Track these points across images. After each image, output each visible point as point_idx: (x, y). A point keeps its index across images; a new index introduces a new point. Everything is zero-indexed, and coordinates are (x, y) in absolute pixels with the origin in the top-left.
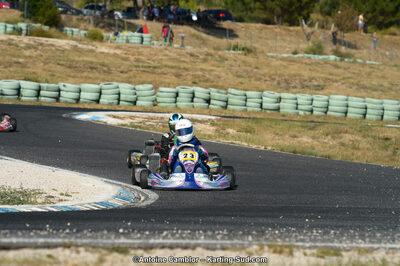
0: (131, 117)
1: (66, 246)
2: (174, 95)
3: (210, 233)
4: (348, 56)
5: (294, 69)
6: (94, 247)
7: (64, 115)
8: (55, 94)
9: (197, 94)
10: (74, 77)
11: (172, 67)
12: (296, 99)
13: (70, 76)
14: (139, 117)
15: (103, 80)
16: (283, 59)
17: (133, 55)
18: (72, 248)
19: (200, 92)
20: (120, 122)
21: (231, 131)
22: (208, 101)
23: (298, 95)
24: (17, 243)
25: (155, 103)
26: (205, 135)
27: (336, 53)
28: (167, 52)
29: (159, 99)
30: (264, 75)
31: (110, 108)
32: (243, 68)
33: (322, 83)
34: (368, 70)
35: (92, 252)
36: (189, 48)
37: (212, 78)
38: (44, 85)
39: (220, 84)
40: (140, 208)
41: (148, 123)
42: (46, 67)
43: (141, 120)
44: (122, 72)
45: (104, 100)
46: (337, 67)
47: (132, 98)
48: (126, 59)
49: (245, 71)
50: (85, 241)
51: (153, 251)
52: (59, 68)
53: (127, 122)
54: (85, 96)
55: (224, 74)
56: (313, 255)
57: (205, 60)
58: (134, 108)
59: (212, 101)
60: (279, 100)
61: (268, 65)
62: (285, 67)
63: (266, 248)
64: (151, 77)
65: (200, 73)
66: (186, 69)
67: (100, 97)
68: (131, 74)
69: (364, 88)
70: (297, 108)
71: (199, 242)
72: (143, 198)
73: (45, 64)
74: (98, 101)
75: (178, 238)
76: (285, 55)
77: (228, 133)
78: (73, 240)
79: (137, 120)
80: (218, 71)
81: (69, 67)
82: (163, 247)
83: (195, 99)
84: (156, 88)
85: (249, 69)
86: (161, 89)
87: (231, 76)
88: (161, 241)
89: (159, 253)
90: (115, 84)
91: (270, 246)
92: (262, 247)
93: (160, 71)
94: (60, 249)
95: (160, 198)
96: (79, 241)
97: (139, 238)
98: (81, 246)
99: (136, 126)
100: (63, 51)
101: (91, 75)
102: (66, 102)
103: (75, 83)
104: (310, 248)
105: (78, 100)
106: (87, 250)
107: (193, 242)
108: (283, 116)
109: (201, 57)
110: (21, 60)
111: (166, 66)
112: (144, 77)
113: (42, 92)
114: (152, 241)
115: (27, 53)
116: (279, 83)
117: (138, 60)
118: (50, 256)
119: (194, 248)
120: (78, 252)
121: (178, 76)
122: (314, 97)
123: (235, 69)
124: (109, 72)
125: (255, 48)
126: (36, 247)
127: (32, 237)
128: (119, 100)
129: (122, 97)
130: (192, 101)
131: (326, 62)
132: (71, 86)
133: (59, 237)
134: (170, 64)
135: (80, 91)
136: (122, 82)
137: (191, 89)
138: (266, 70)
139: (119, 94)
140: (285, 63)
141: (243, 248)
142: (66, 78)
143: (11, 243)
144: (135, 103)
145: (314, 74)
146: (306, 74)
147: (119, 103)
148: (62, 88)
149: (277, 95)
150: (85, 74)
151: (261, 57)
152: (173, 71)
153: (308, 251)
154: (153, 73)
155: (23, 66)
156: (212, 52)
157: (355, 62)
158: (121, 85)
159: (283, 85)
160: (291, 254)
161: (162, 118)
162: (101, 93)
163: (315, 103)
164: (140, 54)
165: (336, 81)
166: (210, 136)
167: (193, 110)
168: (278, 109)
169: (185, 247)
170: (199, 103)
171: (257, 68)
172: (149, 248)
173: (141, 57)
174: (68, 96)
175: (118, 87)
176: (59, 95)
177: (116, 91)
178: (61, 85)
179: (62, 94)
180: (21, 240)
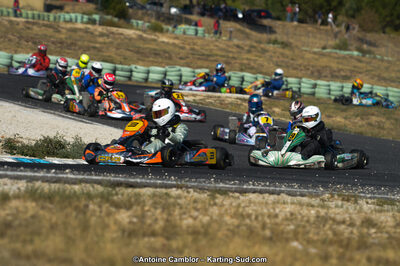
0: (194, 95)
1: (178, 187)
3: (286, 184)
4: (369, 52)
5: (324, 61)
6: (200, 189)
7: (138, 92)
8: (128, 74)
9: (246, 79)
10: (143, 61)
12: (329, 86)
13: (139, 59)
15: (168, 64)
16: (315, 53)
17: (189, 44)
18: (184, 189)
19: (248, 76)
21: (277, 110)
23: (331, 83)
27: (359, 49)
28: (217, 44)
30: (300, 65)
32: (281, 59)
33: (349, 74)
34: (386, 64)
35: (199, 193)
36: (236, 41)
37: (256, 66)
38: (119, 66)
39: (264, 71)
42: (119, 52)
44: (181, 58)
46: (360, 61)
48: (183, 48)
49: (282, 61)
50: (193, 184)
51: (247, 194)
52: (128, 53)
54: (153, 77)
55: (266, 64)
56: (373, 203)
57: (249, 52)
60: (315, 86)
61: (302, 58)
62: (317, 60)
63: (336, 197)
64: (206, 64)
65: (245, 62)
66: (234, 58)
67: (165, 78)
68: (188, 60)
69: (385, 79)
70: (329, 94)
71: (282, 189)
73: (117, 49)
75: (264, 186)
76: (316, 50)
77: (274, 112)
78: (183, 183)
79: (197, 98)
80: (260, 60)
81: (138, 52)
82: (254, 192)
85: (286, 60)
87: (272, 65)
88: (251, 187)
90: (178, 68)
91: (339, 195)
92: (332, 196)
93: (212, 58)
94: (174, 189)
96: (189, 184)
97: (234, 184)
98: (191, 188)
100: (131, 39)
101: (155, 60)
102: (137, 81)
103: (144, 66)
104: (370, 198)
105: (146, 80)
106: (195, 191)
107: (278, 189)
108: (318, 99)
109: (246, 48)
110: (97, 45)
111: (217, 55)
112: (200, 63)
113: (117, 72)
114: (245, 187)
115: (101, 40)
116: (312, 73)
117: (193, 49)
118: (166, 194)
119: (279, 194)
120: (188, 192)
122: (344, 85)
123: (275, 59)
124: (170, 58)
125: (291, 43)
126: (156, 186)
127: (150, 179)
128: (181, 81)
129: (184, 78)
131: (352, 57)
132: (141, 68)
134: (219, 53)
135: (148, 72)
136: (183, 66)
137: (241, 74)
138: (300, 61)
139: (181, 76)
140: (316, 57)
141: (317, 196)
142: (136, 62)
143: (137, 182)
145: (340, 66)
146: (334, 65)
148: (134, 69)
149: (313, 82)
150: (151, 59)
151: (296, 51)
152: (224, 59)
153: (370, 201)
154: (207, 60)
155: (99, 50)
156: (255, 44)
157: (375, 58)
158: (182, 69)
159: (316, 74)
160: (356, 202)
161: (219, 97)
162: (165, 75)
163: (345, 90)
164: (194, 44)
165: (360, 73)
168: (313, 94)
169: (272, 193)
171: (292, 59)
172: (243, 192)
173: (196, 47)
174: (138, 76)
175: (180, 70)
176: (131, 75)
177: (178, 73)
178: (133, 67)
179: (134, 74)
180: (143, 180)
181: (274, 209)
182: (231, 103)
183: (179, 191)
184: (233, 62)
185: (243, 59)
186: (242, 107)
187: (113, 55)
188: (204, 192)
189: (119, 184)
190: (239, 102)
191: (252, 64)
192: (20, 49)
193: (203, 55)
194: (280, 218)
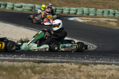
0: (88, 19)
1: (68, 62)
2: (102, 12)
3: (116, 60)
6: (77, 63)
7: (64, 18)
8: (61, 11)
9: (110, 12)
10: (68, 5)
11: (101, 2)
14: (90, 19)
15: (78, 7)
18: (70, 63)
19: (112, 11)
20: (83, 21)
22: (114, 14)
24: (51, 61)
25: (96, 15)
26: (113, 26)
29: (97, 13)
31: (80, 16)
35: (76, 65)
38: (58, 8)
40: (91, 51)
41: (93, 22)
42: (58, 2)
43: (91, 20)
44: (84, 4)
45: (78, 13)
47: (87, 13)
50: (74, 61)
51: (97, 65)
52: (63, 2)
53: (86, 21)
54: (72, 12)
58: (88, 16)
59: (116, 14)
65: (111, 4)
66: (107, 3)
67: (76, 12)
71: (113, 62)
72: (92, 47)
74: (76, 14)
75: (105, 61)
78: (70, 60)
79: (89, 21)
81: (66, 2)
82: (100, 64)
83: (110, 14)
84: (96, 9)
86: (98, 10)
88: (100, 62)
89: (99, 66)
90: (82, 8)
93: (97, 4)
94: (65, 63)
95: (98, 47)
97: (92, 61)
98: (72, 62)
99: (89, 23)
101: (73, 5)
102: (65, 14)
103: (68, 7)
105: (69, 13)
106: (74, 64)
111: (100, 2)
112: (92, 6)
113: (57, 10)
114: (97, 62)
118: (62, 66)
119: (111, 65)
120: (71, 65)
121: (104, 5)
124: (80, 4)
126: (57, 62)
127: (56, 59)
128: (83, 13)
129: (84, 12)
130: (109, 14)
132: (67, 8)
133: (65, 59)
135: (70, 10)
136: (84, 7)
137: (108, 10)
139: (83, 11)
142: (65, 6)
143: (49, 61)
144: (88, 14)
147: (83, 15)
148: (64, 9)
150: (72, 4)
152: (102, 4)
154: (95, 4)
161: (98, 20)
166: (115, 27)
167: (109, 17)
169: (108, 64)
170: (111, 15)
175: (83, 9)
176: (63, 11)
177: (82, 10)
178: (63, 8)
179: (64, 11)
180: (52, 60)
181: (105, 72)
182: (103, 23)
183: (68, 64)
184: (106, 4)
185: (110, 3)
186: (108, 24)
187: (56, 3)
188: (78, 64)
189: (41, 62)
190: (107, 22)
191: (114, 5)
192: (17, 2)
193: (94, 2)
194: (107, 77)
